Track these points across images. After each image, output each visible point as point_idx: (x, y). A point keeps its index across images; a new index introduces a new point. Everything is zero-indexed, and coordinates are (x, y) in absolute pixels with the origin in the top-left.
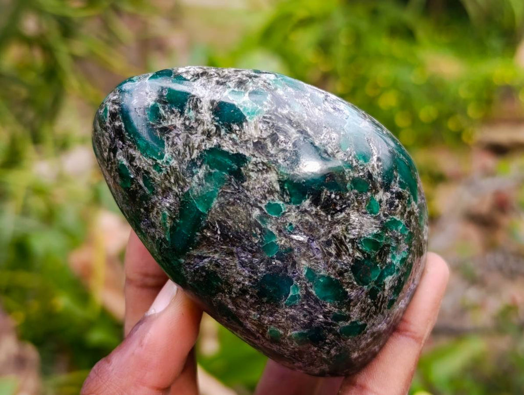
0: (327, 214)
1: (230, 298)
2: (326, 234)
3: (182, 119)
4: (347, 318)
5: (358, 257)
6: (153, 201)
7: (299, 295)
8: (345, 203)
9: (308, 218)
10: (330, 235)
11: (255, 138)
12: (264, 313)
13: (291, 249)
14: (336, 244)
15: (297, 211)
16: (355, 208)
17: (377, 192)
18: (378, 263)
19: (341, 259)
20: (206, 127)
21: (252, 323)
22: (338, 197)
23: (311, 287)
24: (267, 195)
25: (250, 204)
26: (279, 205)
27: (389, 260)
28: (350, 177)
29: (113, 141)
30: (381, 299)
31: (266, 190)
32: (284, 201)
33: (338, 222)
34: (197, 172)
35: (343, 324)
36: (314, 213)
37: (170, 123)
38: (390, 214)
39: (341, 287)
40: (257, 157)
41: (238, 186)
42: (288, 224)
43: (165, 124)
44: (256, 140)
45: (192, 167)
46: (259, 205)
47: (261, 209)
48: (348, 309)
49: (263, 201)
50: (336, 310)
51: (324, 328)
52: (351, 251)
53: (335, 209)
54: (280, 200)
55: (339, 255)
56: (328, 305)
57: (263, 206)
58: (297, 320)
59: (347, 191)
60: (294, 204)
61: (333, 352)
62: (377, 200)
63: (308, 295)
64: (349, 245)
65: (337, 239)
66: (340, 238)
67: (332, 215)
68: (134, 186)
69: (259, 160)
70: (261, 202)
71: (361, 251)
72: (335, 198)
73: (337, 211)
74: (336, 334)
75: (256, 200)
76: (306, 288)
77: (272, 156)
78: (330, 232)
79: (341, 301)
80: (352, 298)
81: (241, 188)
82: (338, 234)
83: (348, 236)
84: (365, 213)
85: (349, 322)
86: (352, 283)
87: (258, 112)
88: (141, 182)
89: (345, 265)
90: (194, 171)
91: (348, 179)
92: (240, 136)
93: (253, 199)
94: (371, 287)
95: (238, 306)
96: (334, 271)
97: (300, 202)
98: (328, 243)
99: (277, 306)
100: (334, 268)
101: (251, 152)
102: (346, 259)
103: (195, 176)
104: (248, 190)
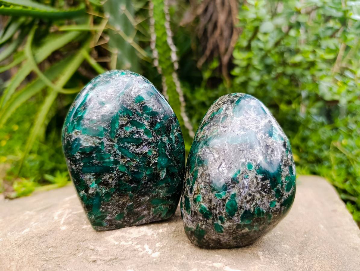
0: (261, 187)
1: (203, 172)
2: (253, 192)
3: (255, 116)
4: (223, 222)
5: (251, 210)
6: (219, 124)
7: (222, 197)
8: (268, 191)
9: (255, 181)
10: (253, 194)
11: (268, 144)
12: (205, 188)
13: (238, 182)
14: (251, 198)
15: (255, 175)
16: (269, 197)
17: (278, 202)
18: (252, 220)
19: (247, 204)
20: (259, 125)
21: (198, 187)
22: (269, 187)
23: (229, 199)
24: (253, 160)
25: (245, 157)
26: (252, 166)
27: (255, 224)
28: (279, 187)
29: (228, 101)
30: (236, 232)
31: (254, 159)
32: (255, 168)
33: (260, 193)
34: (242, 132)
35: (219, 222)
36: (258, 181)
37: (250, 113)
38: (273, 213)
39: (236, 211)
40: (263, 148)
41: (248, 148)
42: (247, 175)
43: (248, 112)
44: (268, 145)
45: (242, 129)
46: (247, 159)
47: (246, 161)
48: (227, 221)
49: (249, 160)
50: (224, 216)
51: (213, 216)
52: (252, 206)
53: (264, 189)
54: (255, 166)
55: (248, 202)
56: (225, 211)
57: (248, 161)
58: (211, 203)
59: (273, 190)
60: (257, 172)
61: (204, 226)
62: (276, 204)
63: (224, 200)
64: (254, 203)
65: (253, 197)
66: (254, 198)
67: (262, 190)
68: (218, 116)
69: (263, 150)
70: (248, 159)
71: (254, 210)
72: (268, 186)
73: (264, 190)
74: (213, 222)
75: (248, 157)
76: (227, 198)
77: (267, 153)
78: (254, 193)
79: (229, 215)
80: (233, 219)
81: (248, 149)
82: (256, 196)
83: (257, 200)
84: (269, 202)
85: (221, 224)
86: (239, 214)
87: (277, 140)
88: (222, 117)
89: (245, 207)
90: (241, 130)
91: (277, 187)
92: (265, 139)
93: (248, 156)
94: (241, 224)
95: (201, 177)
96: (240, 204)
97: (259, 174)
98: (250, 195)
99: (212, 191)
100: (242, 203)
101: (263, 145)
102: (248, 206)
103: (240, 132)
104: (249, 152)
